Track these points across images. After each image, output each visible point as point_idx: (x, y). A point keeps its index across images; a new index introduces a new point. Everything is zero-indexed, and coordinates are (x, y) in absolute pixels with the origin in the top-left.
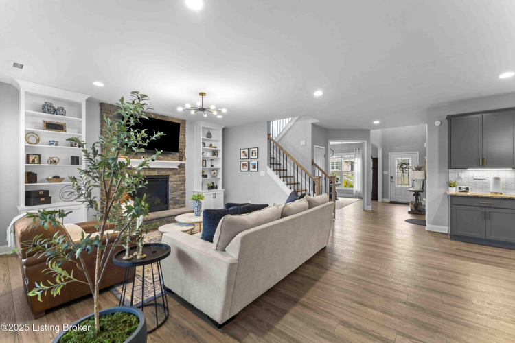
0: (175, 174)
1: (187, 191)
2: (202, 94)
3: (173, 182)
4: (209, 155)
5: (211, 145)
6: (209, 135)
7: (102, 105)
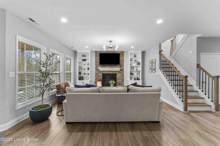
0: (119, 73)
1: (124, 80)
2: (111, 41)
3: (118, 76)
4: (134, 65)
5: (136, 60)
6: (135, 56)
7: (96, 52)
